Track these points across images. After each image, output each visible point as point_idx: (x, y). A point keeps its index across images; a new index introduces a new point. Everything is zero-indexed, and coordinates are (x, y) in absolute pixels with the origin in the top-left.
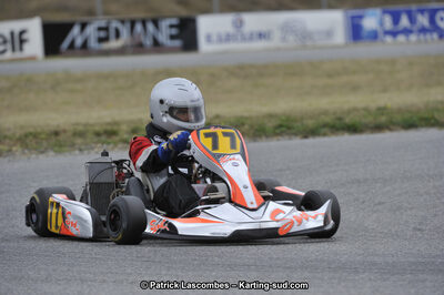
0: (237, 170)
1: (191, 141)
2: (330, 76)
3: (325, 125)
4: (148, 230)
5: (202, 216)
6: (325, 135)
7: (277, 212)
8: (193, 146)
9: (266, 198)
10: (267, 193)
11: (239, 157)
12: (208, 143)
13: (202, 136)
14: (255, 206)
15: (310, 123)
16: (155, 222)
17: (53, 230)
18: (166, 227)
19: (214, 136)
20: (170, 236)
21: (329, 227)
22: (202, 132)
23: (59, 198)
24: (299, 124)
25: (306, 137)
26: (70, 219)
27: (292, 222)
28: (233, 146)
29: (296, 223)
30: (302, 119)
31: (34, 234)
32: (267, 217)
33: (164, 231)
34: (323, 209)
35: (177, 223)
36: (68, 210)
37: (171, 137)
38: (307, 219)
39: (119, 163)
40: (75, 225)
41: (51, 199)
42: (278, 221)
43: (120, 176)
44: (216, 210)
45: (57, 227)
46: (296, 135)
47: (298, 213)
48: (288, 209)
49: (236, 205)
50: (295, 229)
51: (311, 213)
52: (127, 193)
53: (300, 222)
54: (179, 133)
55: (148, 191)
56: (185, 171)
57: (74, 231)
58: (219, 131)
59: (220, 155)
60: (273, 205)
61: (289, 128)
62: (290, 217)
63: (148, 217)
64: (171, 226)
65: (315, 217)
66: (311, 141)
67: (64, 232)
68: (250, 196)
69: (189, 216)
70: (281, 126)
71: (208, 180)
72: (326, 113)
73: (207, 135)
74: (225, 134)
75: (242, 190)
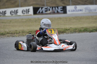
0: (55, 37)
1: (47, 31)
2: (95, 19)
3: (94, 30)
4: (37, 49)
5: (48, 46)
6: (94, 32)
7: (63, 46)
8: (47, 32)
9: (61, 43)
10: (61, 42)
11: (56, 34)
12: (50, 32)
14: (59, 44)
15: (91, 29)
16: (39, 47)
17: (20, 49)
18: (41, 48)
19: (51, 30)
20: (42, 50)
21: (74, 49)
22: (49, 29)
23: (21, 42)
24: (89, 29)
25: (90, 32)
26: (23, 46)
27: (66, 48)
28: (55, 32)
29: (67, 48)
30: (89, 28)
31: (16, 49)
32: (61, 47)
33: (40, 49)
34: (73, 45)
35: (43, 48)
36: (22, 45)
37: (43, 30)
38: (69, 47)
39: (33, 35)
41: (19, 43)
42: (63, 47)
43: (33, 38)
44: (51, 45)
45: (20, 48)
46: (88, 32)
47: (68, 46)
48: (65, 45)
49: (55, 44)
50: (67, 49)
51: (70, 46)
52: (34, 42)
53: (68, 48)
54: (45, 29)
55: (39, 41)
56: (46, 37)
57: (23, 49)
58: (52, 29)
59: (52, 34)
60: (62, 44)
61: (86, 30)
62: (66, 47)
63: (37, 46)
64: (42, 48)
65: (71, 47)
66: (91, 33)
67: (21, 49)
68: (58, 42)
69: (46, 46)
70: (85, 30)
71: (50, 39)
72: (94, 27)
73: (50, 30)
74: (53, 30)
75: (56, 41)
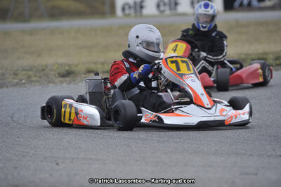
0: (194, 84)
1: (162, 66)
4: (143, 121)
8: (164, 69)
9: (215, 102)
12: (173, 66)
13: (169, 63)
17: (67, 121)
18: (156, 119)
19: (176, 62)
26: (82, 114)
27: (232, 117)
28: (189, 69)
29: (234, 117)
32: (218, 113)
33: (154, 121)
35: (163, 116)
38: (239, 115)
40: (86, 118)
41: (63, 103)
42: (224, 116)
44: (186, 108)
45: (70, 119)
47: (234, 111)
48: (228, 108)
49: (198, 105)
50: (234, 121)
53: (236, 117)
57: (85, 122)
58: (178, 59)
59: (182, 75)
60: (219, 106)
62: (230, 113)
63: (144, 113)
64: (159, 118)
65: (244, 114)
73: (172, 62)
74: (183, 62)
75: (201, 96)
